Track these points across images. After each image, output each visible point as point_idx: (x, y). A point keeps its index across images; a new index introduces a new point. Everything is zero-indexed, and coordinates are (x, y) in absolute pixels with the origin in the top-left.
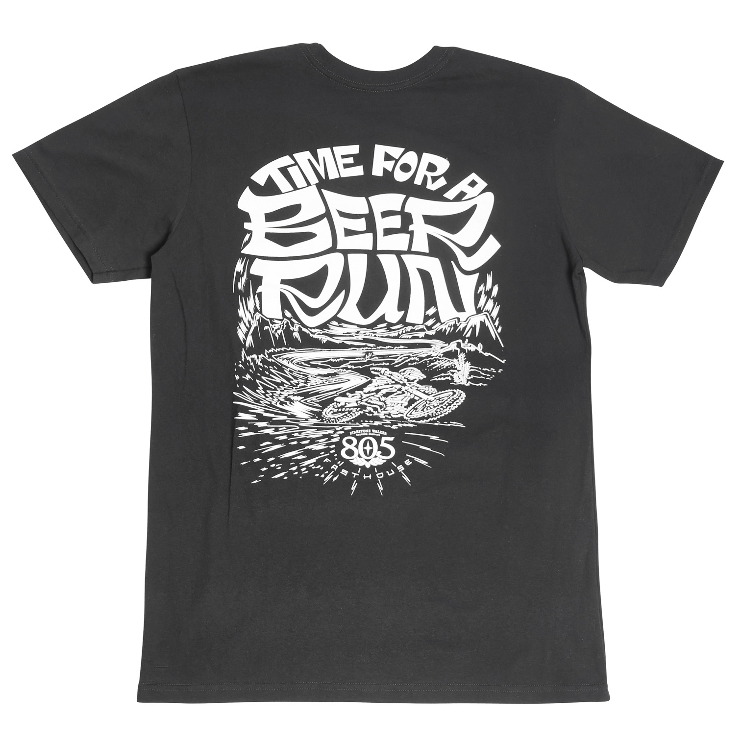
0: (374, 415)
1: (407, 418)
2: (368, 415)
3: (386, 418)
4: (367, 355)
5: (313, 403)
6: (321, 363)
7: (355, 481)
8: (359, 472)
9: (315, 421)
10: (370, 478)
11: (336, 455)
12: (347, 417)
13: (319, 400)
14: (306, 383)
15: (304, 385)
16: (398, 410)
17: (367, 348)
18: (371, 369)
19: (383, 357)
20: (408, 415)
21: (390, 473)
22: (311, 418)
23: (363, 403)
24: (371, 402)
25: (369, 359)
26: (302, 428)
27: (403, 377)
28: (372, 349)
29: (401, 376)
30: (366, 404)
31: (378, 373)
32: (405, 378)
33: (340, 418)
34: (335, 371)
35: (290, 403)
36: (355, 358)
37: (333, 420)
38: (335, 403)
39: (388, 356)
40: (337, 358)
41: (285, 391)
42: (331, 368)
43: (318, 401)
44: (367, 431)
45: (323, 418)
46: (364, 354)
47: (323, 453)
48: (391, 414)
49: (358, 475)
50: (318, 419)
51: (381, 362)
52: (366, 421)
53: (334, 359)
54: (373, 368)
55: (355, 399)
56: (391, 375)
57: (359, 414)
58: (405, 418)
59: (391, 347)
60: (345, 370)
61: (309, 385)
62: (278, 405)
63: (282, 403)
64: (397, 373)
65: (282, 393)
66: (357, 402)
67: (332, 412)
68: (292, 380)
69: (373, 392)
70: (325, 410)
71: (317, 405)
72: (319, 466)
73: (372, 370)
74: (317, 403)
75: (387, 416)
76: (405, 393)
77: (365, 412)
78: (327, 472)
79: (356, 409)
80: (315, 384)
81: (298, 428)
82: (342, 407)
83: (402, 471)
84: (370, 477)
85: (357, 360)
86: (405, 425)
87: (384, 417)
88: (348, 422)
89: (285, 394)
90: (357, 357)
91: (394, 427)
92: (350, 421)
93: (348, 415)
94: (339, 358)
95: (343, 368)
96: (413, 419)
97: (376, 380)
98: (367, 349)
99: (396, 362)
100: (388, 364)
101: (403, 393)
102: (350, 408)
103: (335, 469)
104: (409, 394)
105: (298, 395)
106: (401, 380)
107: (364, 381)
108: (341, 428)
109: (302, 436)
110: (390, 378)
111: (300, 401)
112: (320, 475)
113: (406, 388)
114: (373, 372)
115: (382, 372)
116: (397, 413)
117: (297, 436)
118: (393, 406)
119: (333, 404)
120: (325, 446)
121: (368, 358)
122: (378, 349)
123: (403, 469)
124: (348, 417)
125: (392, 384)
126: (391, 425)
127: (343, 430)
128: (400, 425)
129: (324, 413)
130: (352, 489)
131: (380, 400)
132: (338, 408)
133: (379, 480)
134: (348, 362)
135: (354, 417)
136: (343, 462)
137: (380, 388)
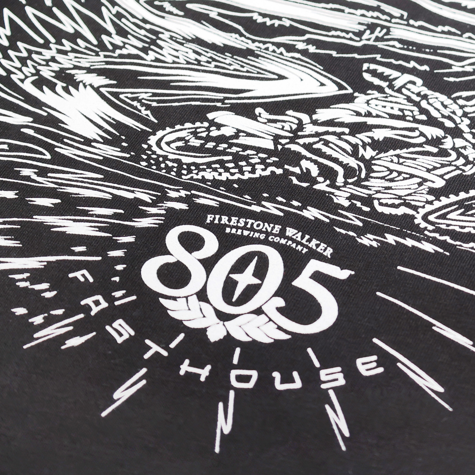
0: (316, 187)
1: (423, 225)
2: (295, 181)
3: (352, 209)
4: (368, 32)
5: (135, 103)
6: (220, 14)
7: (144, 371)
8: (173, 345)
9: (111, 152)
10: (203, 379)
11: (120, 267)
12: (221, 170)
13: (158, 102)
14: (145, 50)
15: (135, 52)
16: (402, 193)
17: (376, 14)
18: (365, 66)
19: (420, 47)
20: (431, 218)
21: (282, 382)
22: (106, 142)
23: (293, 147)
24: (325, 149)
25: (371, 42)
26: (59, 159)
27: (460, 112)
28: (394, 20)
29: (455, 107)
30: (304, 152)
31: (384, 84)
32: (465, 115)
33: (197, 165)
34: (252, 46)
35: (66, 90)
36: (328, 29)
37: (170, 164)
38: (206, 124)
39: (434, 50)
40: (272, 17)
41: (72, 55)
42: (241, 35)
43: (154, 104)
44: (268, 227)
45: (144, 151)
46: (362, 28)
47: (82, 249)
48: (376, 203)
49: (165, 353)
50: (123, 150)
51: (407, 59)
52: (280, 199)
53: (264, 15)
54: (373, 66)
55: (274, 129)
56: (425, 97)
57: (267, 173)
58: (418, 220)
59: (453, 30)
60: (282, 49)
61: (152, 55)
62: (28, 87)
63: (40, 82)
64: (443, 98)
65: (59, 57)
66: (276, 138)
67: (180, 144)
68: (109, 34)
69: (342, 125)
70: (160, 134)
71: (145, 112)
72: (45, 286)
73: (368, 71)
74: (148, 107)
75: (359, 204)
76: (449, 155)
77: (287, 173)
78: (60, 312)
79: (264, 156)
80: (169, 59)
81: (48, 156)
82: (222, 139)
83: (334, 389)
84: (204, 373)
85: (333, 36)
86: (409, 242)
87: (346, 203)
88: (216, 183)
89: (66, 62)
90: (336, 30)
91: (368, 240)
92: (228, 184)
93: (231, 165)
94: (280, 18)
95: (278, 45)
96: (443, 232)
97: (369, 97)
98: (378, 18)
99: (455, 69)
100: (426, 68)
101: (444, 153)
102: (245, 147)
103: (95, 310)
104: (462, 161)
105: (100, 72)
106: (450, 118)
107: (331, 90)
108: (183, 193)
109: (45, 182)
110: (417, 104)
111: (97, 90)
112: (32, 314)
113: (459, 143)
114: (367, 77)
115: (398, 84)
116: (397, 202)
117: (28, 178)
118: (392, 180)
119: (198, 124)
120: (101, 229)
121: (368, 38)
122: (413, 26)
123: (342, 382)
124: (227, 170)
125: (416, 121)
126: (361, 232)
127: (186, 200)
128: (391, 239)
129: (153, 140)
130: (116, 396)
131: (355, 154)
132: (208, 139)
133: (232, 394)
134: (303, 33)
135: (247, 176)
136: (134, 298)
137: (370, 121)
